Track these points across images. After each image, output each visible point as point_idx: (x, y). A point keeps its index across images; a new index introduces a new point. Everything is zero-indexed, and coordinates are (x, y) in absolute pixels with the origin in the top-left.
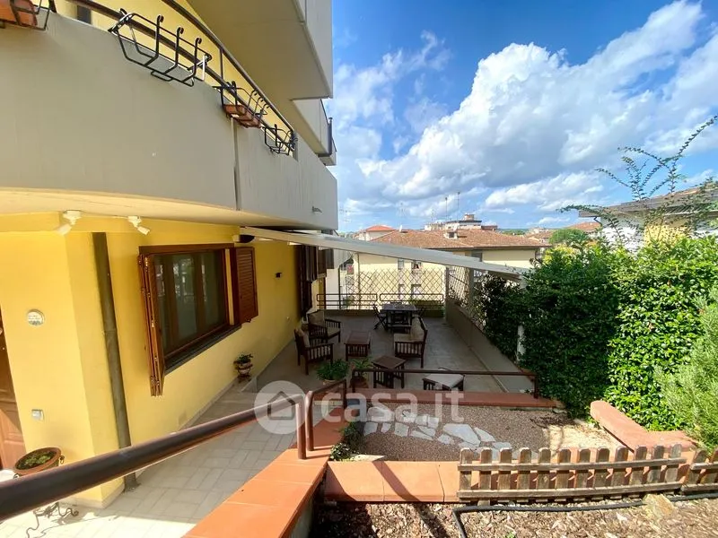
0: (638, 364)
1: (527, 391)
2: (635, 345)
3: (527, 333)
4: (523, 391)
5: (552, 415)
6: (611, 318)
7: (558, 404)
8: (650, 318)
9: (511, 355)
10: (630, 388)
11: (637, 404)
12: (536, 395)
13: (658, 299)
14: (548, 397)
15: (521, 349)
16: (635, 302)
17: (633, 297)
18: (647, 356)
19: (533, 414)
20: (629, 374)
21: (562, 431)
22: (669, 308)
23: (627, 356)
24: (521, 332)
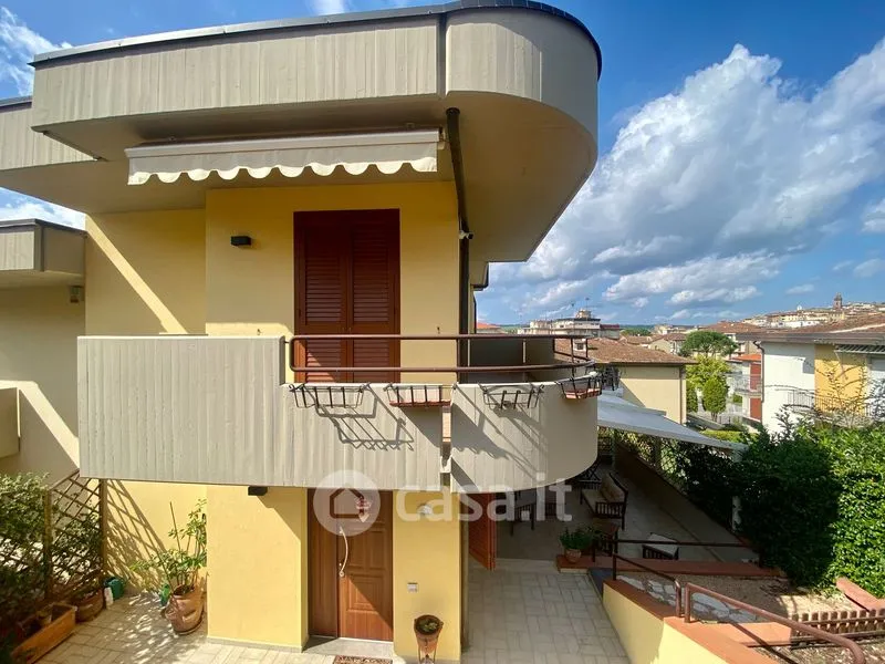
0: (852, 541)
1: (751, 561)
2: (849, 526)
3: (743, 503)
4: (746, 561)
5: (778, 584)
6: (828, 502)
7: (782, 573)
8: (861, 504)
9: (726, 524)
10: (847, 561)
11: (853, 574)
12: (761, 564)
13: (865, 490)
14: (773, 568)
15: (736, 518)
16: (847, 491)
17: (845, 487)
18: (859, 535)
19: (761, 583)
20: (845, 550)
21: (792, 599)
22: (874, 499)
23: (844, 534)
24: (736, 502)
